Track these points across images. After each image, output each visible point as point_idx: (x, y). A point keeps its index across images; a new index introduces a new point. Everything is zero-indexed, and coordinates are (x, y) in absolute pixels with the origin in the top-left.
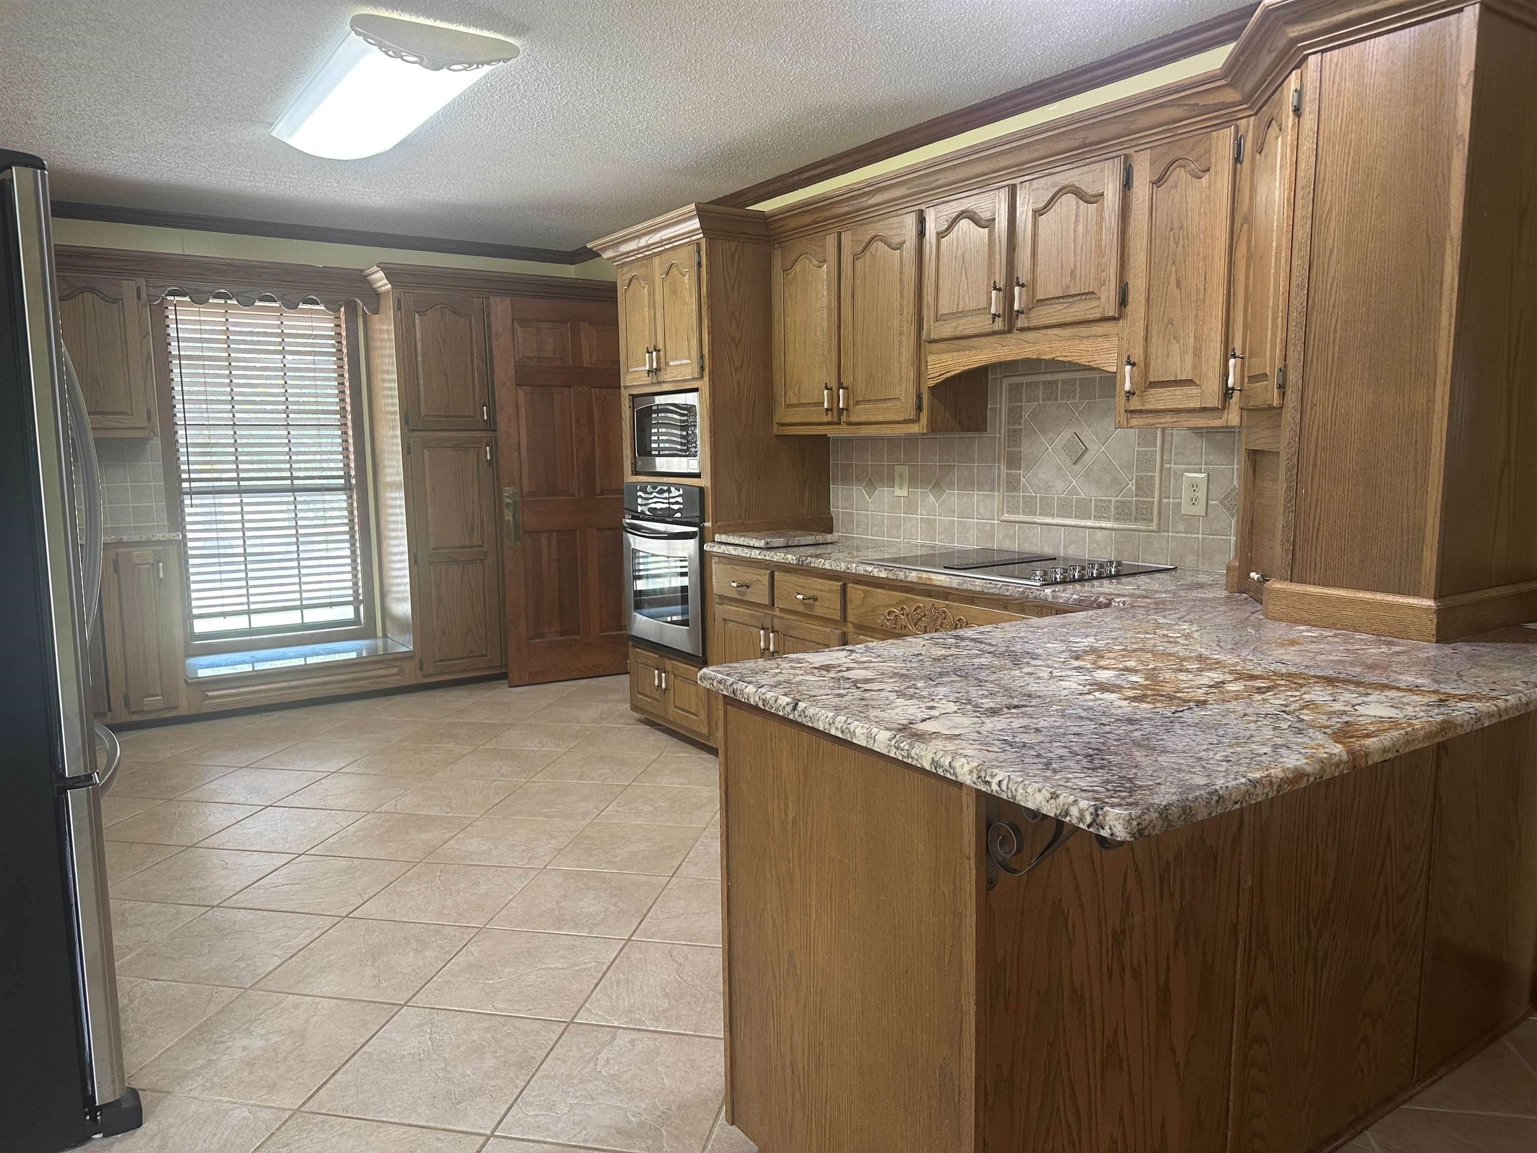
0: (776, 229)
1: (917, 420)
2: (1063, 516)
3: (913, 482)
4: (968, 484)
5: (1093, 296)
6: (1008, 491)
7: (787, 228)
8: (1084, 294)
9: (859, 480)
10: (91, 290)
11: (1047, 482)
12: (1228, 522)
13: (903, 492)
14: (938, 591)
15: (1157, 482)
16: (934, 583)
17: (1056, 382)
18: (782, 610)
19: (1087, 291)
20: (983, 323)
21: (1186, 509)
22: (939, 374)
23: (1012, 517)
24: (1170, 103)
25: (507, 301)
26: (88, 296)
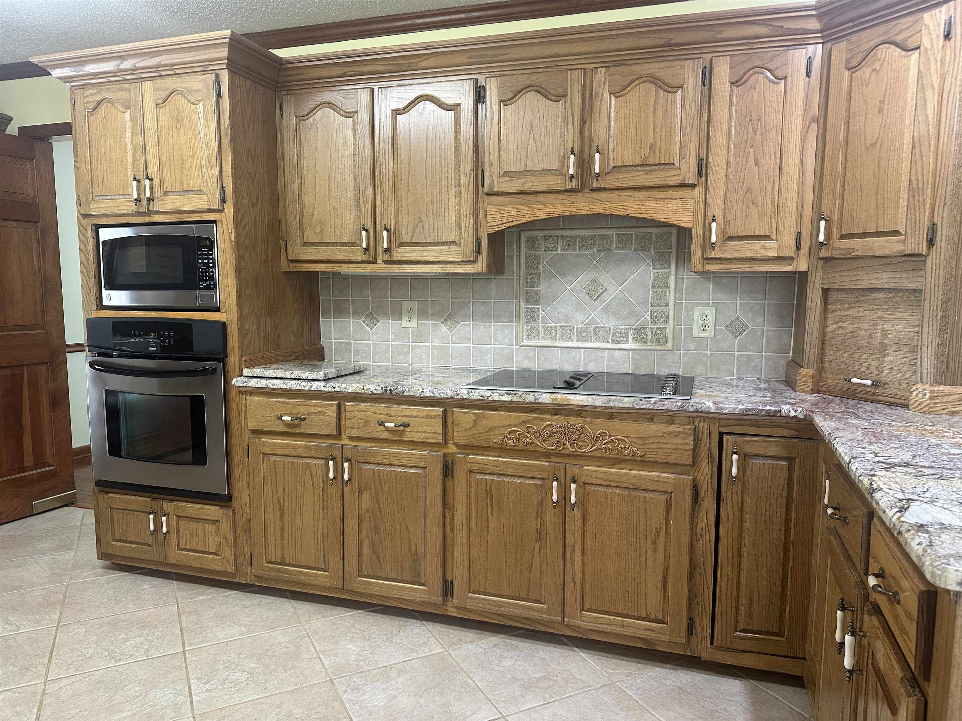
0: (289, 76)
1: (475, 261)
2: (582, 341)
3: (423, 314)
4: (486, 317)
5: (672, 166)
6: (527, 322)
7: (305, 76)
8: (664, 164)
9: (356, 314)
11: (567, 315)
12: (733, 341)
13: (413, 324)
14: (570, 410)
15: (671, 313)
16: (573, 403)
17: (575, 237)
18: (351, 438)
19: (667, 162)
20: (556, 183)
21: (696, 333)
22: (501, 222)
23: (532, 343)
24: (761, 22)
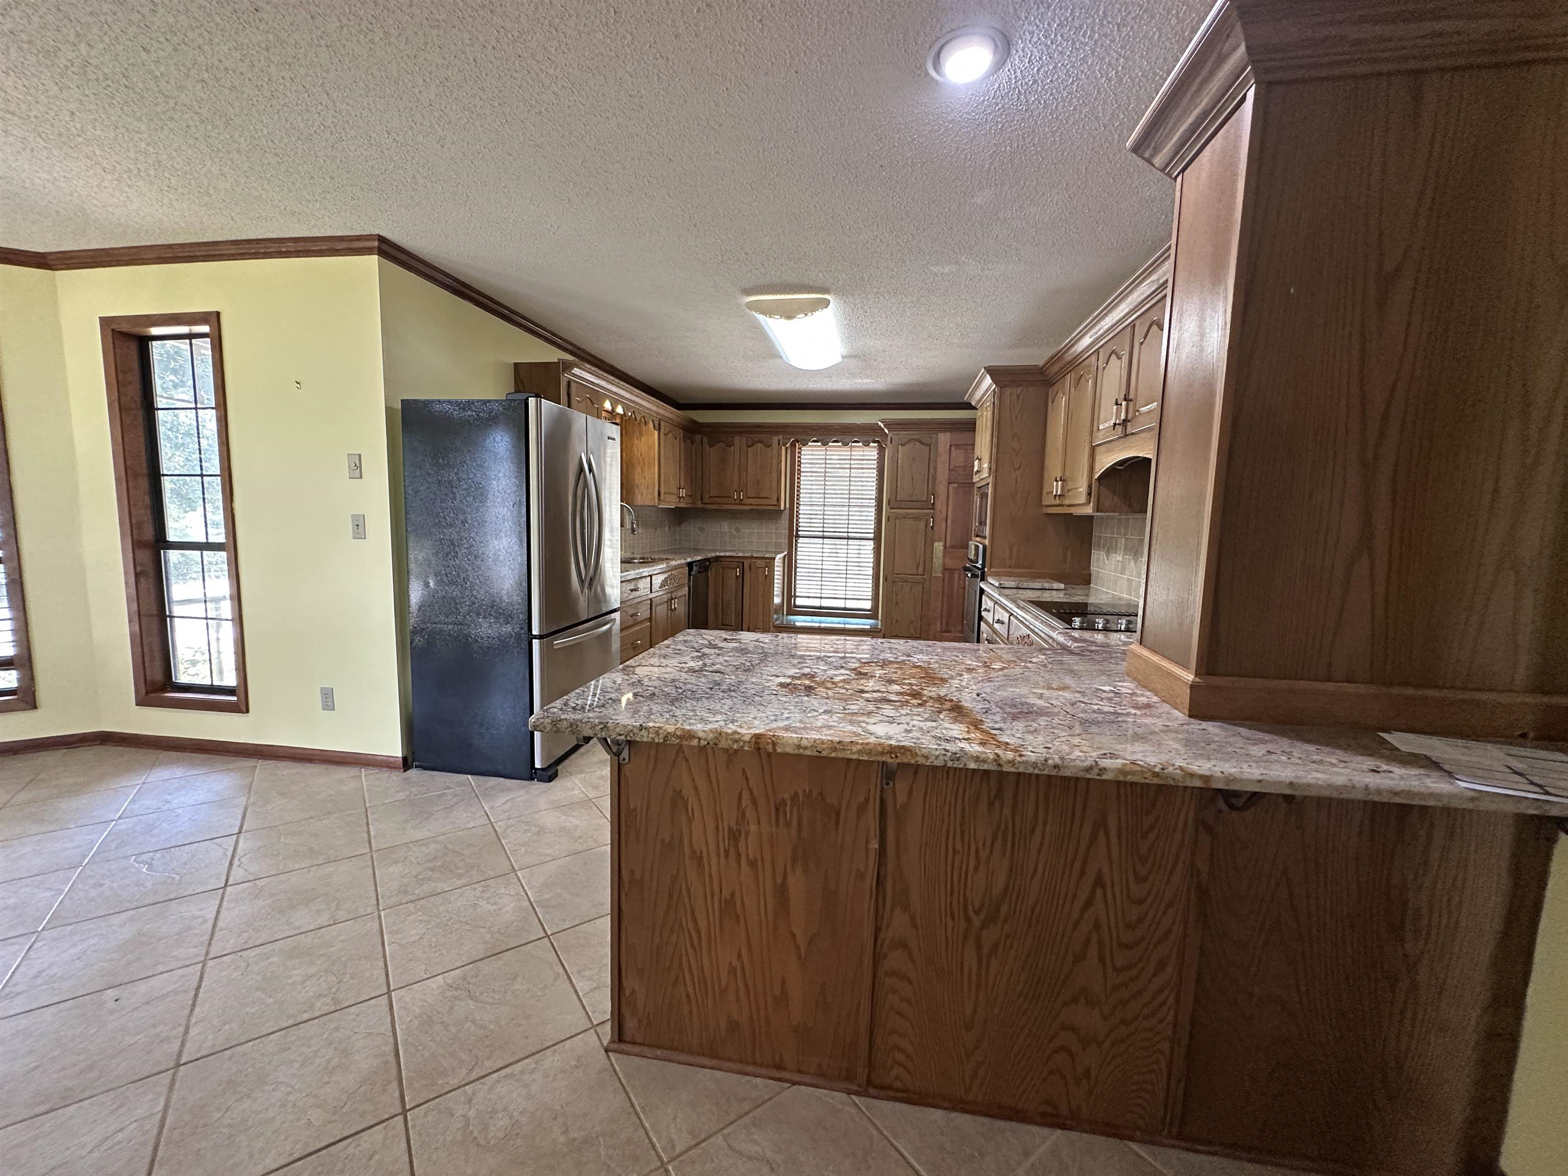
0: (1048, 375)
1: (1089, 503)
7: (1052, 374)
10: (759, 442)
22: (1099, 469)
25: (948, 434)
26: (759, 444)
